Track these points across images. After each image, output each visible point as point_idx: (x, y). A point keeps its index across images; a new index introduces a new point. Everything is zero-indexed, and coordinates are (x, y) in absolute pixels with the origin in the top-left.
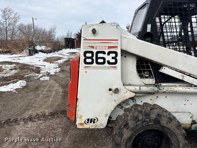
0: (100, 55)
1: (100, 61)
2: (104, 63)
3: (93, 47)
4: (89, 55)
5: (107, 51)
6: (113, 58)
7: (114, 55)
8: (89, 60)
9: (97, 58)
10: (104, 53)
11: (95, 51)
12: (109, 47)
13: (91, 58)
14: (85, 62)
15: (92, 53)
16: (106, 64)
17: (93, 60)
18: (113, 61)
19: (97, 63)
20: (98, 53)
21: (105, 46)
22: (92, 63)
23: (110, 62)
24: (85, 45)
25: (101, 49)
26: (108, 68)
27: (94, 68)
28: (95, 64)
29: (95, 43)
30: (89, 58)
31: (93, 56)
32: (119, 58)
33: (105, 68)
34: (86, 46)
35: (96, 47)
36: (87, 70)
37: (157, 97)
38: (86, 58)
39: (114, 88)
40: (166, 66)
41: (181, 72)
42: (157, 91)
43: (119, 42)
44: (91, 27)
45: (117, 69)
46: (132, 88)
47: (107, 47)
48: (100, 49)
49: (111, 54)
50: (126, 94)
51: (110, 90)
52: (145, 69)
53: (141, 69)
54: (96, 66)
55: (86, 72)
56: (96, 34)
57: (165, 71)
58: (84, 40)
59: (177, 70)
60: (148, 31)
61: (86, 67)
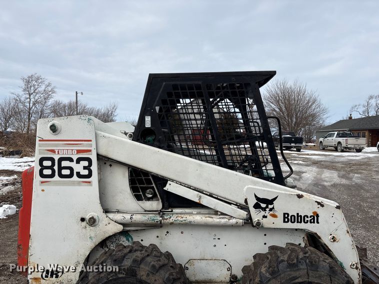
0: (64, 164)
1: (66, 172)
2: (71, 176)
3: (53, 151)
4: (47, 163)
5: (75, 158)
6: (85, 168)
7: (86, 163)
8: (47, 172)
9: (61, 168)
10: (71, 160)
11: (56, 157)
12: (79, 152)
13: (51, 168)
14: (42, 175)
15: (52, 160)
16: (75, 178)
17: (53, 171)
18: (86, 172)
19: (61, 176)
20: (61, 160)
21: (72, 150)
22: (52, 176)
23: (81, 173)
24: (40, 148)
25: (67, 153)
26: (79, 183)
27: (56, 183)
28: (57, 178)
29: (56, 145)
30: (47, 168)
31: (53, 164)
32: (94, 168)
33: (73, 183)
34: (43, 150)
35: (58, 152)
36: (44, 187)
37: (168, 232)
38: (43, 168)
39: (87, 217)
40: (173, 181)
41: (195, 189)
42: (159, 222)
43: (93, 143)
44: (51, 123)
45: (91, 185)
46: (119, 217)
47: (76, 151)
48: (64, 153)
49: (81, 162)
50: (109, 227)
51: (83, 220)
52: (144, 184)
53: (138, 185)
54: (59, 181)
55: (43, 190)
56: (57, 133)
57: (171, 188)
58: (40, 141)
59: (189, 187)
60: (146, 126)
61: (42, 182)
